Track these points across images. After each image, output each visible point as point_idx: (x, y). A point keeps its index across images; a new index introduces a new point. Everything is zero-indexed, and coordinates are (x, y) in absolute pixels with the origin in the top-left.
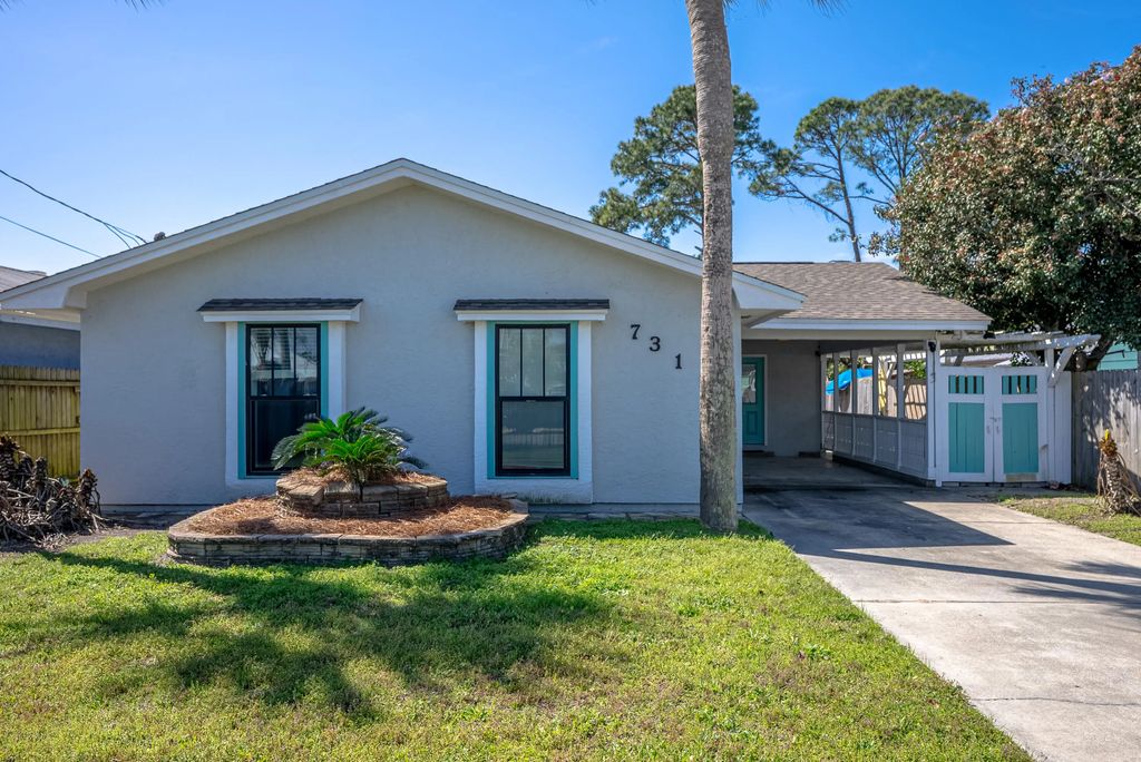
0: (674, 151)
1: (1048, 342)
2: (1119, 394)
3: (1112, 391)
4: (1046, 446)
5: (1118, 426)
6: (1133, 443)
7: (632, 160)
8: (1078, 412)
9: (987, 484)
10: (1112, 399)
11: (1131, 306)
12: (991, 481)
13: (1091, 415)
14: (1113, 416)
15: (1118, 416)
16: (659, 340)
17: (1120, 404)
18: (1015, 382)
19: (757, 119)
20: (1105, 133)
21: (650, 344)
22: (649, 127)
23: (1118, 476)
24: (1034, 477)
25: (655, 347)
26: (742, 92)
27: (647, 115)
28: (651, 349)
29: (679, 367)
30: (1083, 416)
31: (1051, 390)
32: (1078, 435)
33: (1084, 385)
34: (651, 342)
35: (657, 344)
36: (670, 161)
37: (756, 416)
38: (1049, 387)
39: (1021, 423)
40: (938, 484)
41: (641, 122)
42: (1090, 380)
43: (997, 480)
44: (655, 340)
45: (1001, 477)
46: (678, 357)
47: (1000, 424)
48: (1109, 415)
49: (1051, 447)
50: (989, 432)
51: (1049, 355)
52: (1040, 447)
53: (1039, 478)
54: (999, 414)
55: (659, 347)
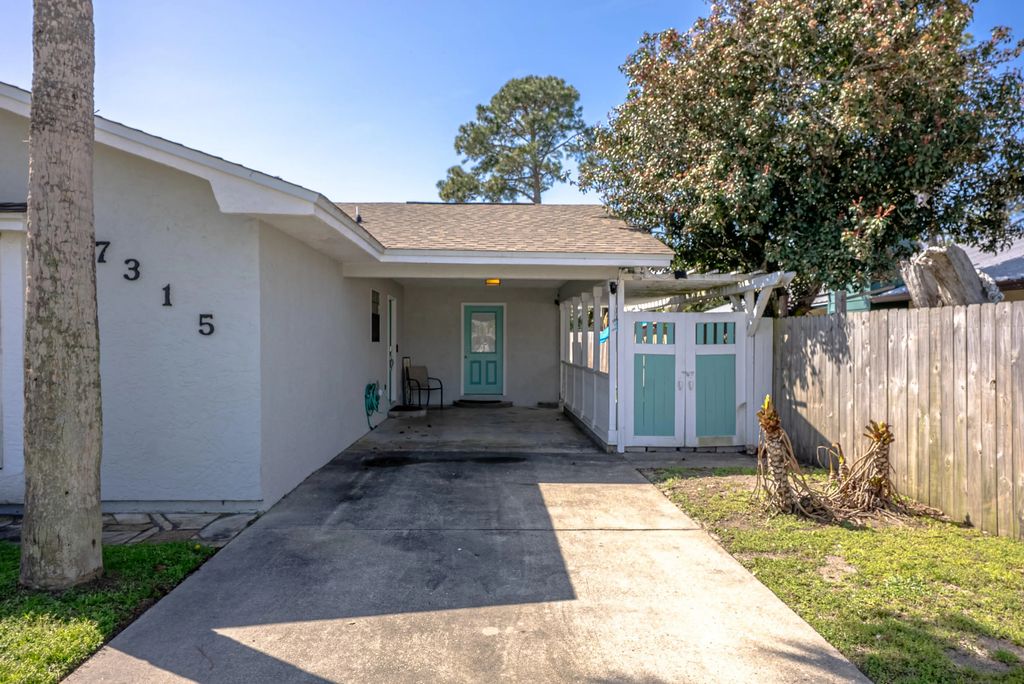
0: (512, 136)
1: (747, 283)
2: (815, 346)
3: (809, 342)
4: (744, 405)
5: (813, 384)
6: (828, 405)
7: (473, 141)
8: (778, 366)
9: (678, 449)
10: (809, 351)
11: (830, 237)
12: (682, 445)
13: (789, 370)
14: (809, 370)
15: (814, 373)
16: (137, 264)
17: (816, 358)
18: (720, 329)
19: (580, 109)
20: (795, 18)
21: (125, 269)
22: (488, 113)
23: (781, 461)
24: (730, 440)
25: (132, 274)
26: (567, 85)
27: (487, 103)
28: (126, 277)
29: (168, 303)
30: (782, 369)
31: (750, 339)
32: (778, 393)
33: (784, 334)
34: (127, 266)
35: (135, 270)
36: (509, 145)
37: (496, 366)
38: (748, 336)
39: (716, 377)
40: (621, 450)
41: (481, 109)
42: (790, 328)
43: (688, 445)
44: (132, 265)
45: (693, 441)
46: (167, 289)
47: (693, 378)
48: (805, 370)
49: (750, 407)
50: (680, 389)
51: (750, 297)
52: (738, 404)
53: (736, 442)
54: (692, 367)
55: (137, 275)
